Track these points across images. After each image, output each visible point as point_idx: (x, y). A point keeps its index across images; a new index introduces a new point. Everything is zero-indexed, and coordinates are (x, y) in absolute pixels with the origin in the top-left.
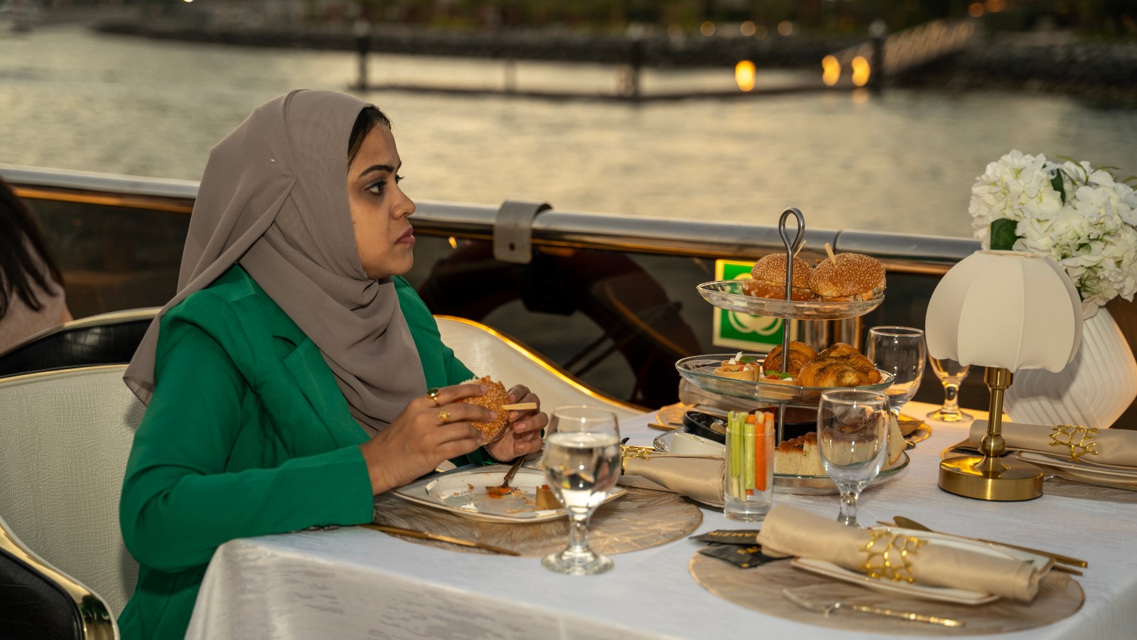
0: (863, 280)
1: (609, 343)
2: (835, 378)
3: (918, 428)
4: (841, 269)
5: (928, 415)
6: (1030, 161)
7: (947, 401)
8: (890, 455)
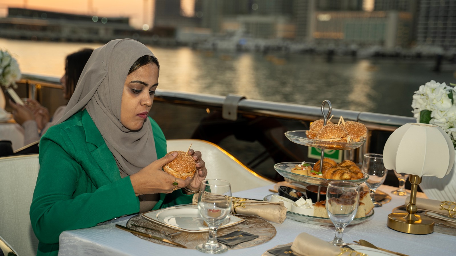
0: (356, 133)
1: (268, 154)
2: (339, 176)
3: (385, 198)
4: (347, 128)
5: (392, 192)
6: (438, 86)
7: (400, 187)
8: (366, 210)
